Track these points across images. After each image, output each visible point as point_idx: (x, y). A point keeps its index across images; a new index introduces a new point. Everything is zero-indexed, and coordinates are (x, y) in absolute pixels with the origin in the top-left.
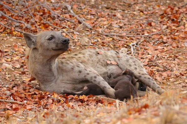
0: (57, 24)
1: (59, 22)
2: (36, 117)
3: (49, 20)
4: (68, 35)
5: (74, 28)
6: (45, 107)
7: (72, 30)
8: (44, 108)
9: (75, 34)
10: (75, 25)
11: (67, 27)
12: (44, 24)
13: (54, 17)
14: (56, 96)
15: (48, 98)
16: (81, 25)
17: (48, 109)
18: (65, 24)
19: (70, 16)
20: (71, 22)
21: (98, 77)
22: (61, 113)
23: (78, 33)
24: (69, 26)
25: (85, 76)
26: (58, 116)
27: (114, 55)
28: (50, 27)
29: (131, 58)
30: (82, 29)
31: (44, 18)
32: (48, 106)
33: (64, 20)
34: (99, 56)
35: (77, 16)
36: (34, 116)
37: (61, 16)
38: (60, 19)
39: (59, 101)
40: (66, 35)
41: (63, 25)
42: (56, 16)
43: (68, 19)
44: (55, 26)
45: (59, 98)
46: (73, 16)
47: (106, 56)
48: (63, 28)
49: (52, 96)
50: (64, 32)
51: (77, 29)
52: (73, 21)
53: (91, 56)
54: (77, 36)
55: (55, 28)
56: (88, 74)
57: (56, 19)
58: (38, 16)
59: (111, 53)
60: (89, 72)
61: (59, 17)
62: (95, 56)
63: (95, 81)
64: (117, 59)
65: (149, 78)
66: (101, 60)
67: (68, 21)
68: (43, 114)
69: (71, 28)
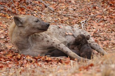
0: (30, 8)
1: (32, 6)
2: (15, 72)
3: (24, 5)
4: (38, 16)
5: (42, 10)
6: (22, 65)
7: (40, 12)
8: (21, 67)
9: (42, 15)
10: (42, 8)
11: (37, 10)
12: (21, 8)
13: (28, 3)
14: (29, 58)
15: (24, 59)
16: (47, 8)
17: (23, 67)
18: (35, 7)
19: (39, 2)
20: (40, 6)
21: (61, 45)
22: (32, 69)
23: (45, 14)
24: (38, 9)
25: (52, 44)
26: (30, 72)
27: (70, 29)
28: (25, 10)
29: (82, 31)
30: (47, 11)
31: (21, 4)
32: (24, 65)
33: (34, 5)
34: (60, 30)
35: (44, 2)
36: (14, 72)
37: (33, 2)
38: (32, 4)
39: (31, 62)
40: (36, 15)
41: (35, 9)
42: (29, 2)
43: (38, 5)
44: (29, 9)
45: (32, 59)
46: (41, 2)
47: (65, 29)
48: (34, 10)
49: (27, 58)
50: (35, 13)
51: (44, 11)
52: (41, 6)
53: (54, 30)
54: (44, 16)
55: (28, 11)
56: (54, 43)
57: (29, 4)
58: (17, 2)
59: (68, 28)
60: (54, 41)
61: (31, 3)
62: (57, 29)
63: (59, 48)
64: (72, 32)
65: (96, 45)
66: (62, 32)
67: (37, 6)
68: (20, 71)
69: (40, 11)
